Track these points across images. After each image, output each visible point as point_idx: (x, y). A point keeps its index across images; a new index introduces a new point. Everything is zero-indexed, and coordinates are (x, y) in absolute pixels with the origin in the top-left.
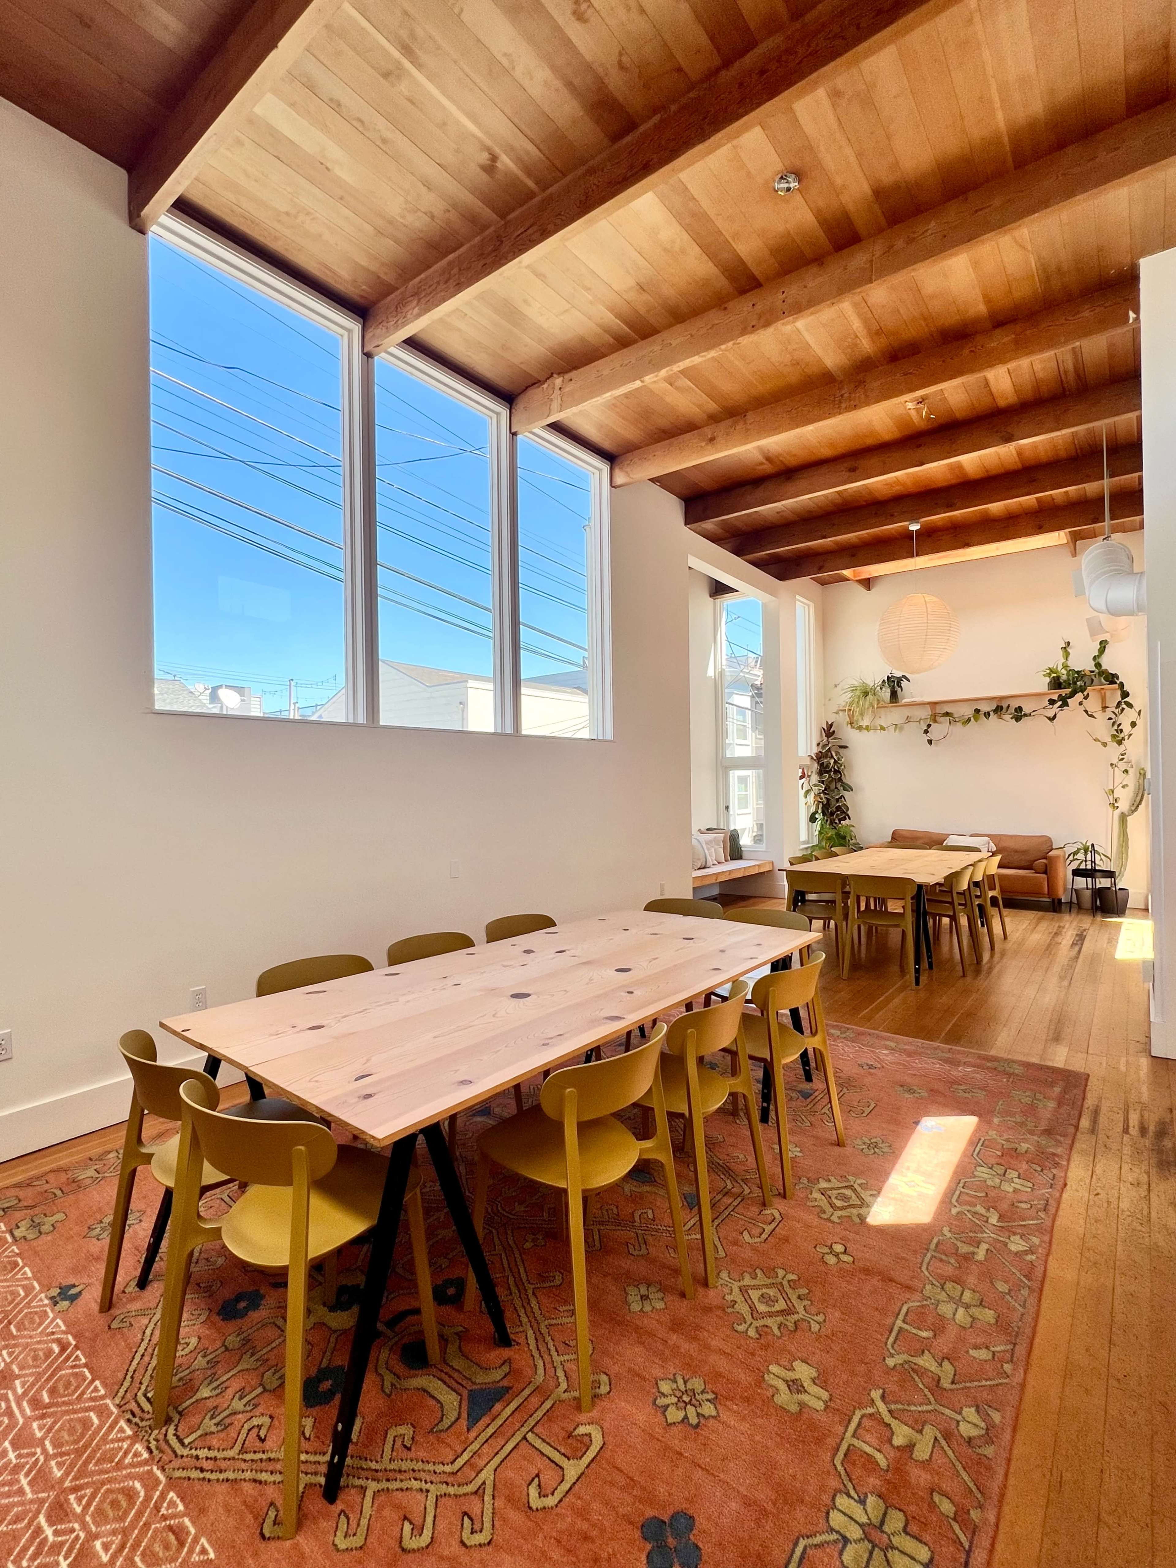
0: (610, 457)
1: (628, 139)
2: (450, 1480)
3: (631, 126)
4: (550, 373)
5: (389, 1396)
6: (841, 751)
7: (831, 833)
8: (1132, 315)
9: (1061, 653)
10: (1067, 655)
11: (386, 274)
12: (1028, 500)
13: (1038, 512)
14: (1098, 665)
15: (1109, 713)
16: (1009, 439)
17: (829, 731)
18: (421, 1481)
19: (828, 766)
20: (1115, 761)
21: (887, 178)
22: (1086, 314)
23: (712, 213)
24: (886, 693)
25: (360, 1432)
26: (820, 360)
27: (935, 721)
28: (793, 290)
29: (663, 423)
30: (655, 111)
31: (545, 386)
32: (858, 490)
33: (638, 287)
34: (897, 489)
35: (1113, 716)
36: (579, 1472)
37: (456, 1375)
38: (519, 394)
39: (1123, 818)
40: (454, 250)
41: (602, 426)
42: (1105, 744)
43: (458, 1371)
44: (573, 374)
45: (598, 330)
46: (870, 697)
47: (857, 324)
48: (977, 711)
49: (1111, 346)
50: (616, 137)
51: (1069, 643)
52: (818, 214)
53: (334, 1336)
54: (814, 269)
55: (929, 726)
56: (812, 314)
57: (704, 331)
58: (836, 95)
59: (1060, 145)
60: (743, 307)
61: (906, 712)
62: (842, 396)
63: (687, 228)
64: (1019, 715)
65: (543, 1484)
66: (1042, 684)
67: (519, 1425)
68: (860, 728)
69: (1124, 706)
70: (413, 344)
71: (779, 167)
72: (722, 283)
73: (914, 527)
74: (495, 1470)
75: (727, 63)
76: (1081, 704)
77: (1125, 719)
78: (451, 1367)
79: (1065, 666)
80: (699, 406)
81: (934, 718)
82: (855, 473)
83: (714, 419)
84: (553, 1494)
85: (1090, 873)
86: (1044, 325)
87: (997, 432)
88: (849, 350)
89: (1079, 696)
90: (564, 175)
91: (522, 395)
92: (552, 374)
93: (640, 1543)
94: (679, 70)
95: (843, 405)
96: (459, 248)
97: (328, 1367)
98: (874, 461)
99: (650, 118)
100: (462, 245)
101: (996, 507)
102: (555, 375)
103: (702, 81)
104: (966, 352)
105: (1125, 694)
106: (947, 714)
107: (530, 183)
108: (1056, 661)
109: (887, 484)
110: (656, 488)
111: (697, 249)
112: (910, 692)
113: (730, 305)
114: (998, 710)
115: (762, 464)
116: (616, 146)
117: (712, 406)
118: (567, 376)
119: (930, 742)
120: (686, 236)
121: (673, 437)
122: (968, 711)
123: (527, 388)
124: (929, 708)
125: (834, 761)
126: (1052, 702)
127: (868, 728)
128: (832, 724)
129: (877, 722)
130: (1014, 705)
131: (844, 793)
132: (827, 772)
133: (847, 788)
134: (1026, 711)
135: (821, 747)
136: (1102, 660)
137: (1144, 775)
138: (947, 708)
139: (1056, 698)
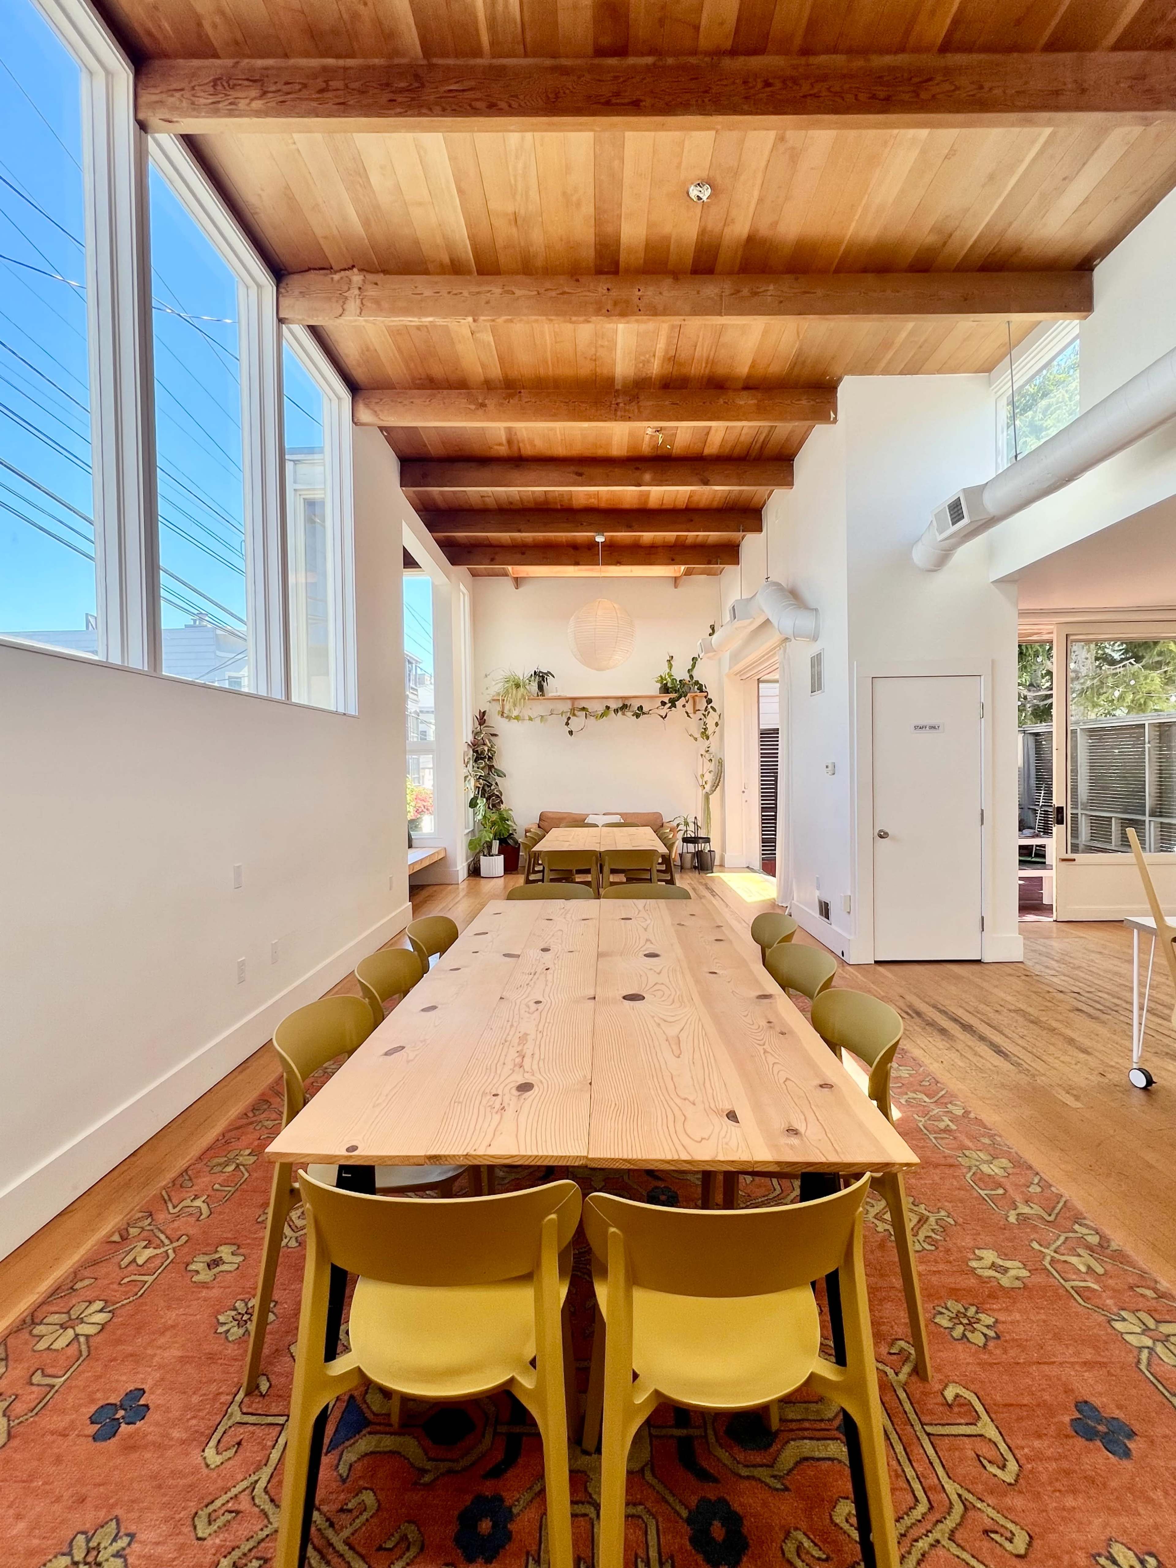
0: (354, 387)
1: (612, 61)
2: (938, 1516)
3: (621, 51)
4: (351, 263)
5: (786, 1489)
6: (492, 738)
7: (495, 817)
8: (832, 415)
9: (667, 664)
10: (671, 667)
11: (215, 26)
12: (670, 536)
13: (671, 547)
14: (691, 677)
15: (699, 714)
16: (706, 483)
17: (482, 719)
18: (921, 1538)
19: (482, 753)
20: (704, 753)
21: (764, 231)
22: (804, 402)
23: (627, 182)
24: (534, 687)
25: (816, 1545)
26: (614, 364)
27: (574, 715)
28: (649, 292)
29: (437, 371)
30: (652, 51)
31: (336, 277)
32: (561, 494)
33: (512, 218)
34: (593, 502)
35: (703, 717)
36: (994, 1428)
37: (807, 1425)
38: (294, 273)
39: (707, 797)
40: (338, 56)
41: (368, 350)
42: (696, 739)
43: (803, 1420)
44: (380, 277)
45: (439, 241)
46: (522, 689)
47: (661, 346)
48: (608, 708)
49: (792, 431)
50: (600, 52)
51: (673, 656)
52: (703, 232)
53: (648, 1476)
54: (669, 281)
55: (569, 718)
56: (637, 321)
57: (554, 294)
58: (782, 139)
59: (865, 270)
60: (601, 288)
61: (550, 705)
62: (617, 404)
63: (597, 184)
64: (640, 712)
65: (990, 1458)
66: (654, 688)
67: (909, 1427)
68: (509, 718)
69: (711, 710)
70: (191, 143)
71: (704, 175)
72: (588, 254)
73: (600, 539)
74: (950, 1478)
75: (733, 52)
76: (684, 706)
77: (711, 720)
78: (792, 1421)
79: (670, 676)
80: (483, 366)
81: (573, 712)
82: (582, 479)
83: (489, 386)
84: (1005, 1460)
85: (694, 840)
86: (777, 401)
87: (697, 474)
88: (641, 365)
89: (682, 701)
90: (526, 55)
91: (296, 277)
92: (353, 266)
93: (1091, 1445)
94: (697, 28)
95: (619, 413)
96: (347, 56)
97: (690, 1512)
98: (598, 471)
99: (643, 55)
100: (352, 56)
101: (648, 536)
102: (355, 270)
103: (707, 53)
104: (721, 401)
105: (709, 701)
106: (584, 709)
107: (485, 39)
108: (664, 670)
109: (589, 495)
110: (380, 438)
111: (591, 210)
112: (553, 687)
113: (584, 280)
114: (624, 707)
115: (500, 444)
116: (597, 61)
117: (495, 372)
118: (370, 277)
119: (571, 733)
120: (591, 191)
121: (438, 388)
122: (599, 708)
123: (309, 269)
124: (569, 702)
125: (486, 749)
126: (663, 703)
127: (517, 718)
128: (484, 713)
129: (526, 713)
130: (636, 704)
131: (498, 779)
132: (482, 759)
133: (500, 774)
134: (645, 710)
135: (476, 734)
136: (694, 673)
137: (721, 763)
138: (583, 704)
139: (666, 700)
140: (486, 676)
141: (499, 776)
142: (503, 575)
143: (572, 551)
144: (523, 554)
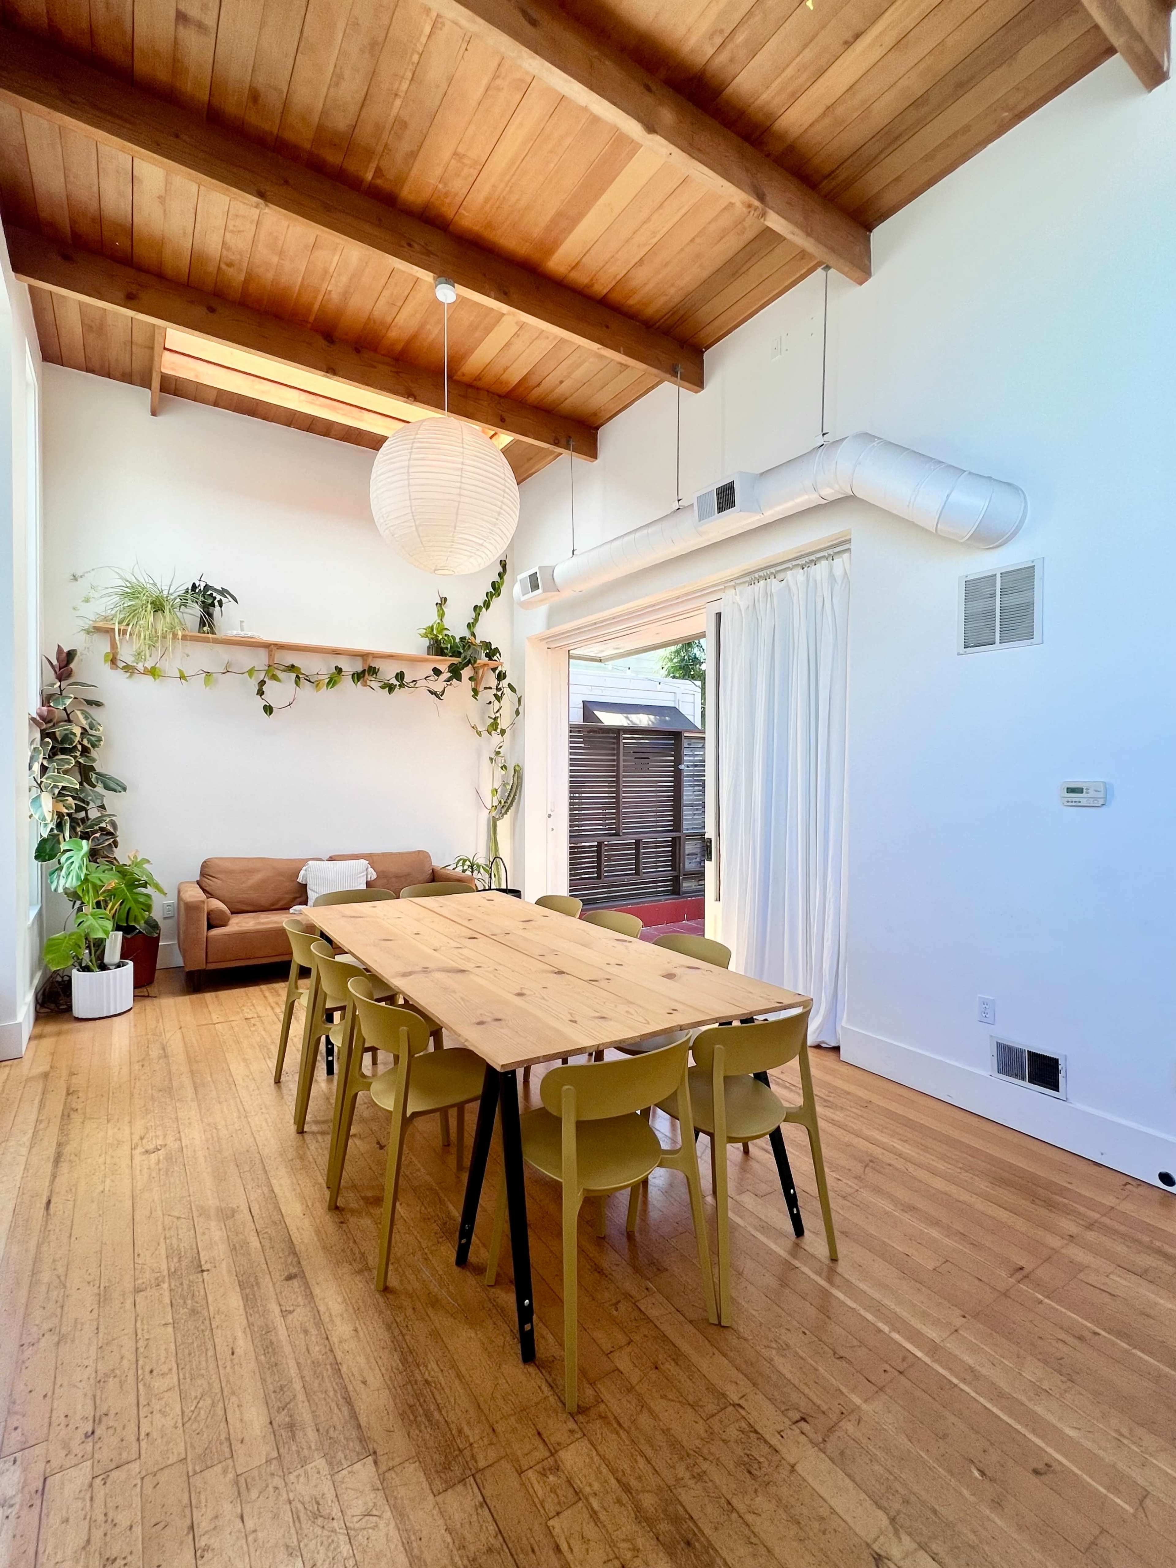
6: (93, 711)
7: (109, 881)
9: (435, 609)
10: (442, 616)
14: (475, 635)
17: (64, 666)
19: (66, 738)
20: (494, 755)
24: (192, 614)
27: (274, 677)
39: (493, 824)
42: (482, 734)
46: (167, 615)
48: (339, 669)
51: (446, 599)
55: (262, 683)
61: (225, 654)
64: (396, 682)
66: (418, 646)
68: (130, 670)
69: (505, 690)
76: (470, 680)
79: (443, 629)
81: (271, 671)
89: (467, 671)
105: (501, 676)
106: (292, 669)
108: (432, 619)
114: (368, 671)
119: (268, 709)
122: (322, 668)
124: (263, 655)
125: (77, 731)
126: (437, 672)
127: (153, 672)
128: (71, 655)
129: (171, 665)
130: (388, 672)
131: (109, 798)
132: (64, 751)
133: (114, 786)
134: (407, 679)
135: (47, 699)
136: (477, 630)
137: (518, 773)
138: (291, 659)
139: (443, 667)
140: (75, 578)
141: (107, 788)
142: (127, 378)
143: (322, 342)
144: (212, 310)
